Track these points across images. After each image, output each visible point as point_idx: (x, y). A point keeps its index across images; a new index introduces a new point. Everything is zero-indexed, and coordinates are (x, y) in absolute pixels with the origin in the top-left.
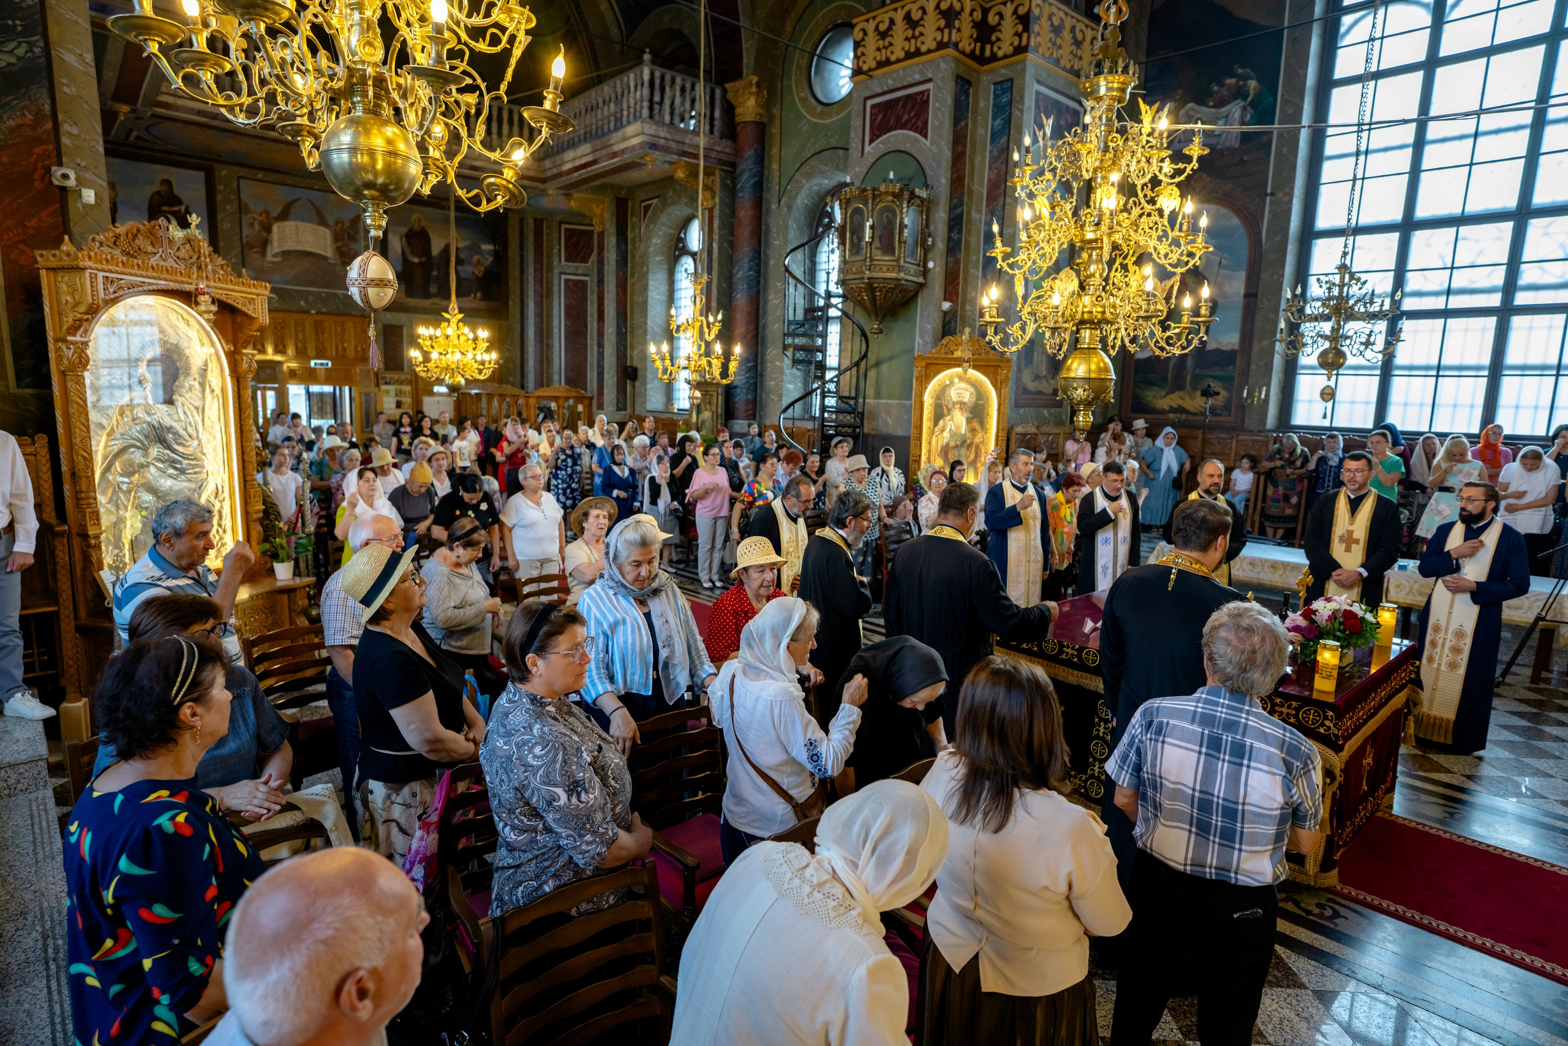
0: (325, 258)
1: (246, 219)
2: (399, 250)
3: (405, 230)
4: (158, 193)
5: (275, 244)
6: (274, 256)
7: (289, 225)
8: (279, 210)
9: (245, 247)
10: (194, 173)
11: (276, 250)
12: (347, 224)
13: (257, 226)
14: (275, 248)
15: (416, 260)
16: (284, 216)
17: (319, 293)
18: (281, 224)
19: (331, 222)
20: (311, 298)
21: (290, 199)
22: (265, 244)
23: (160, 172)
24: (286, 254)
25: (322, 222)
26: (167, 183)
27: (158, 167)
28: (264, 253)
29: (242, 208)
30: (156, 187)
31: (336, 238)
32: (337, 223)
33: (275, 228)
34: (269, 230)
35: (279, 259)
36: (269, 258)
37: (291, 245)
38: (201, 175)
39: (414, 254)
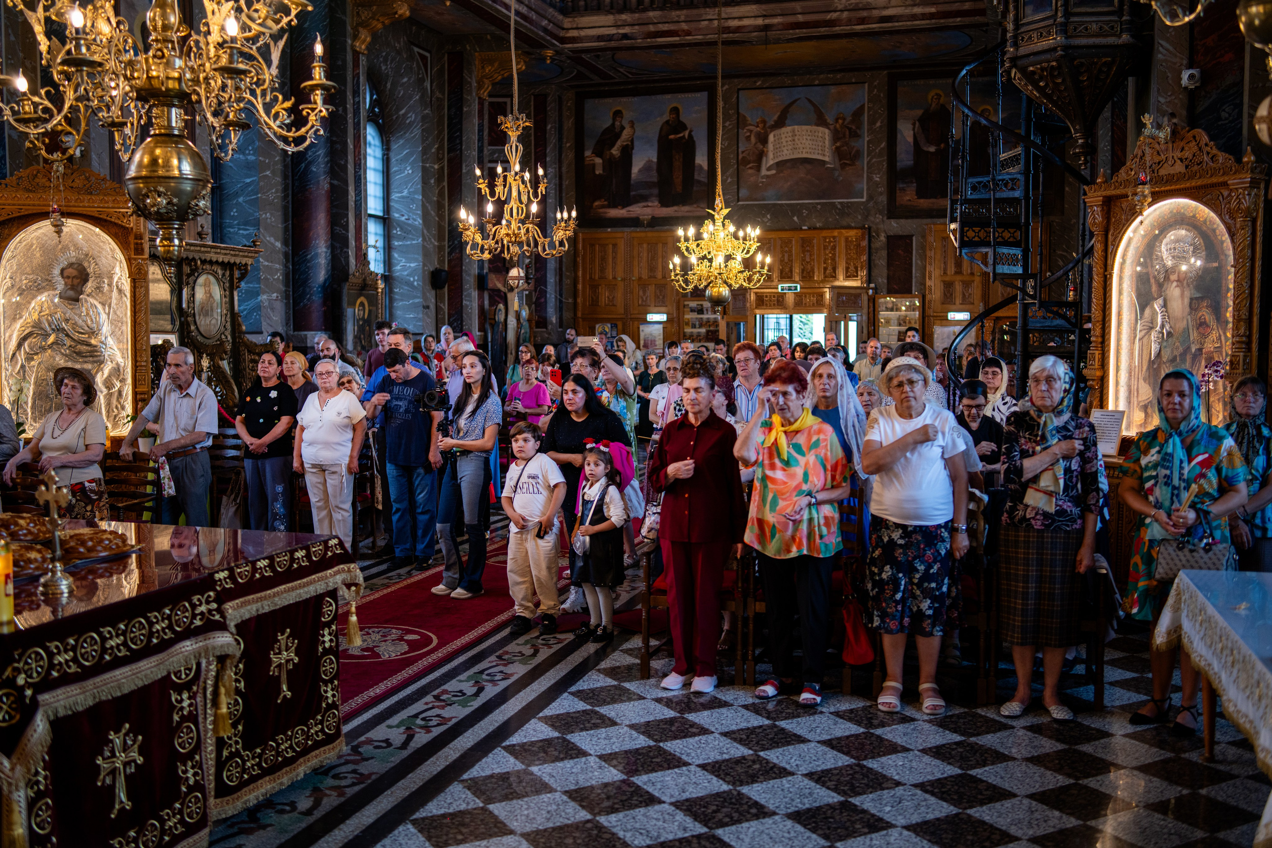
0: (824, 162)
1: (743, 133)
2: (910, 139)
3: (919, 112)
4: (667, 122)
5: (771, 155)
6: (769, 169)
7: (786, 131)
8: (775, 117)
9: (741, 163)
10: (698, 95)
11: (771, 162)
12: (849, 119)
13: (753, 139)
14: (770, 159)
15: (932, 149)
16: (780, 123)
17: (814, 206)
18: (777, 132)
19: (830, 120)
20: (805, 212)
21: (788, 102)
22: (761, 156)
23: (669, 101)
24: (780, 165)
25: (821, 121)
26: (676, 110)
27: (668, 96)
28: (758, 169)
29: (740, 122)
30: (666, 117)
31: (836, 136)
32: (837, 120)
33: (771, 138)
34: (764, 140)
35: (774, 172)
36: (764, 172)
37: (787, 154)
38: (703, 96)
39: (930, 142)
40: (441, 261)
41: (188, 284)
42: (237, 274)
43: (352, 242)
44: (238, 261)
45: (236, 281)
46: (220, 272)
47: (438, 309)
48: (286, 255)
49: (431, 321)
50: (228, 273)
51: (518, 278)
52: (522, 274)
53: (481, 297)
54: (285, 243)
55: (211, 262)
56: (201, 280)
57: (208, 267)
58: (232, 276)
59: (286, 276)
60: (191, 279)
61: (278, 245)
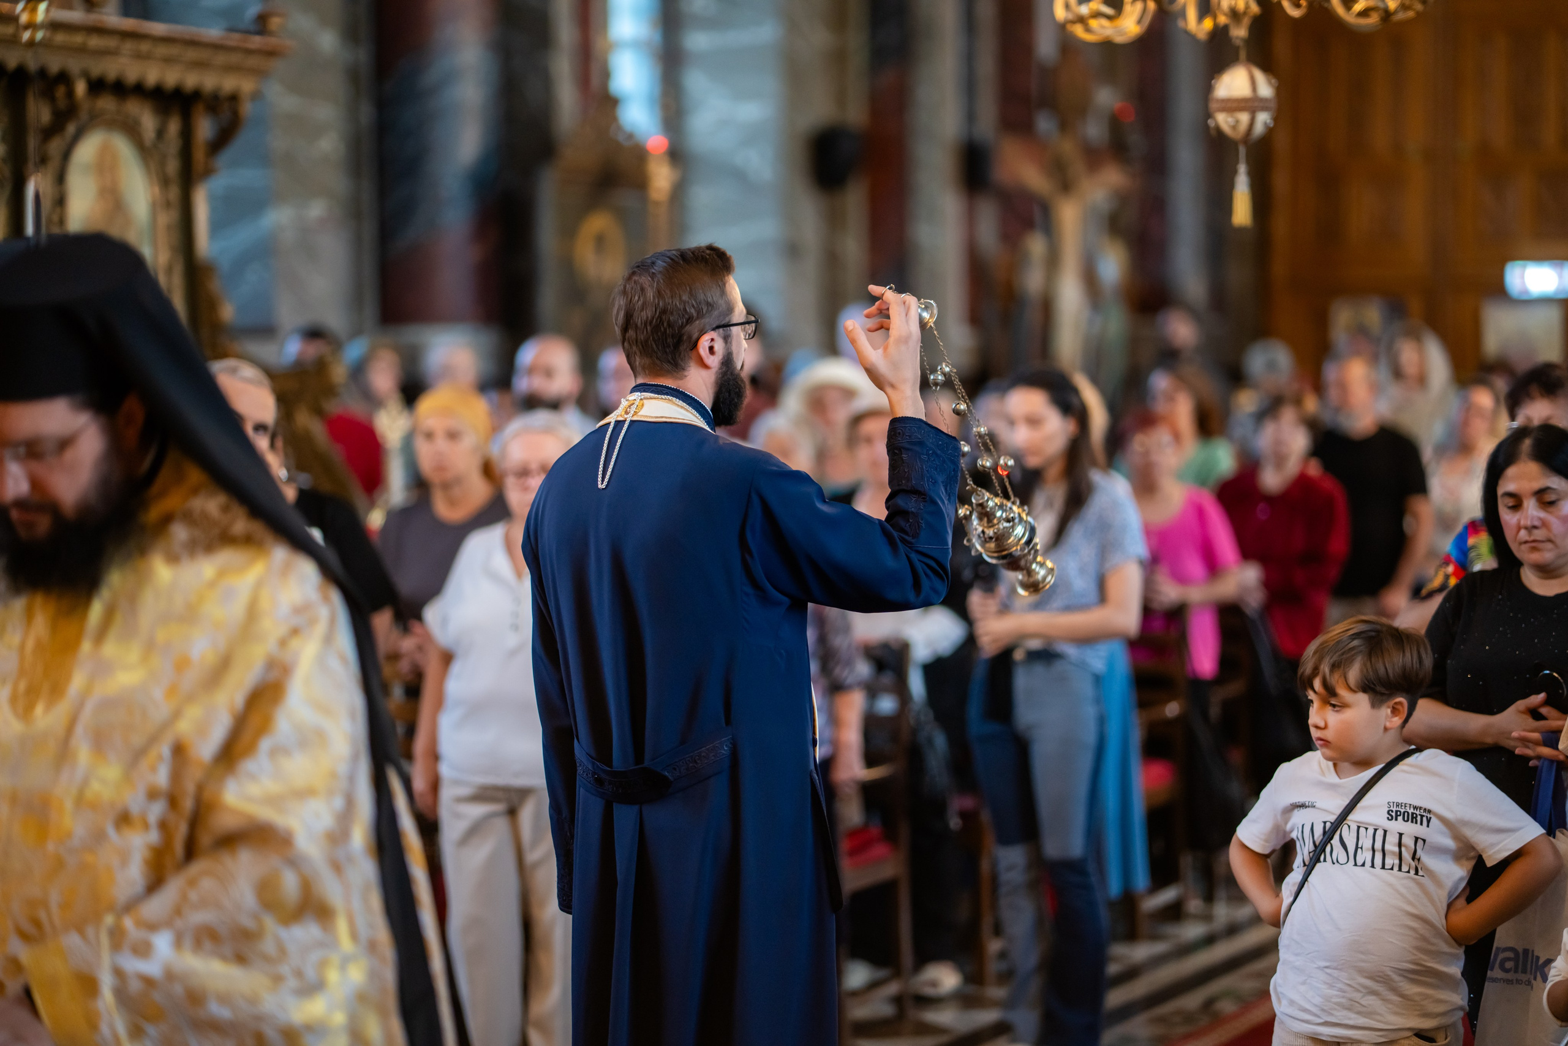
40: (841, 98)
41: (43, 161)
42: (205, 128)
43: (565, 32)
44: (209, 81)
45: (199, 154)
46: (148, 122)
47: (832, 260)
48: (353, 75)
49: (808, 296)
50: (174, 127)
51: (1251, 104)
52: (1266, 89)
53: (970, 219)
54: (350, 34)
55: (120, 89)
56: (87, 150)
57: (107, 103)
58: (187, 135)
59: (355, 145)
60: (55, 146)
61: (328, 41)
